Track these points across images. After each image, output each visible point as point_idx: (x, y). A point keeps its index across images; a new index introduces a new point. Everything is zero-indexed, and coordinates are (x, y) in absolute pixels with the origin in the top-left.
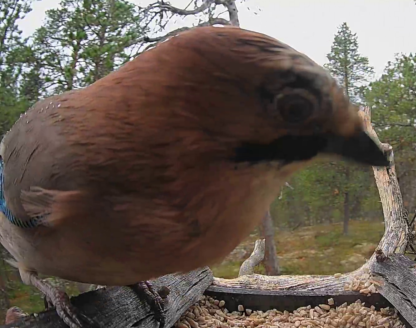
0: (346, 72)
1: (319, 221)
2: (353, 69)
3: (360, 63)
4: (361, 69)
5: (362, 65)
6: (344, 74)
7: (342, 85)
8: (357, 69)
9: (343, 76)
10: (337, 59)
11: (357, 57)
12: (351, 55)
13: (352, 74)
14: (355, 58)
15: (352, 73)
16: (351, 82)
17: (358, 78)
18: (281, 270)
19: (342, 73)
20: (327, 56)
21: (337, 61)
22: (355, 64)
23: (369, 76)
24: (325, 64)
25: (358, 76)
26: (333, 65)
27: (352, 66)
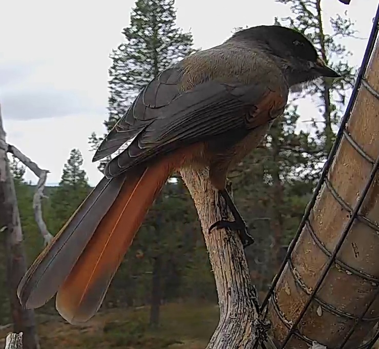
0: (155, 59)
1: (111, 304)
3: (178, 44)
4: (180, 54)
5: (181, 48)
6: (153, 61)
7: (149, 79)
8: (174, 53)
9: (150, 66)
10: (141, 37)
11: (174, 33)
12: (164, 31)
13: (167, 62)
14: (171, 35)
15: (164, 60)
19: (149, 60)
20: (124, 31)
21: (142, 40)
22: (171, 45)
24: (121, 46)
26: (135, 47)
27: (166, 48)
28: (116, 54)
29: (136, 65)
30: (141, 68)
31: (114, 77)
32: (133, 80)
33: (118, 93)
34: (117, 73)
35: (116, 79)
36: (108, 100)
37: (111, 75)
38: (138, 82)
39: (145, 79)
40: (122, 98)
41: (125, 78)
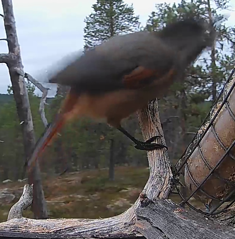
0: (111, 22)
1: (86, 167)
2: (118, 20)
3: (125, 14)
4: (126, 20)
5: (126, 16)
6: (110, 24)
7: (108, 35)
8: (122, 19)
9: (108, 27)
10: (103, 10)
11: (123, 7)
12: (116, 6)
14: (120, 8)
15: (117, 24)
16: (117, 32)
17: (123, 28)
18: (49, 214)
19: (108, 23)
20: (93, 6)
21: (104, 12)
22: (121, 14)
23: (134, 26)
24: (91, 15)
25: (123, 26)
26: (100, 16)
27: (118, 16)
28: (88, 20)
29: (100, 26)
30: (103, 28)
31: (87, 33)
32: (98, 35)
33: (89, 43)
34: (89, 31)
35: (88, 34)
36: (84, 46)
37: (85, 32)
38: (101, 36)
39: (105, 35)
40: (92, 46)
41: (93, 34)
